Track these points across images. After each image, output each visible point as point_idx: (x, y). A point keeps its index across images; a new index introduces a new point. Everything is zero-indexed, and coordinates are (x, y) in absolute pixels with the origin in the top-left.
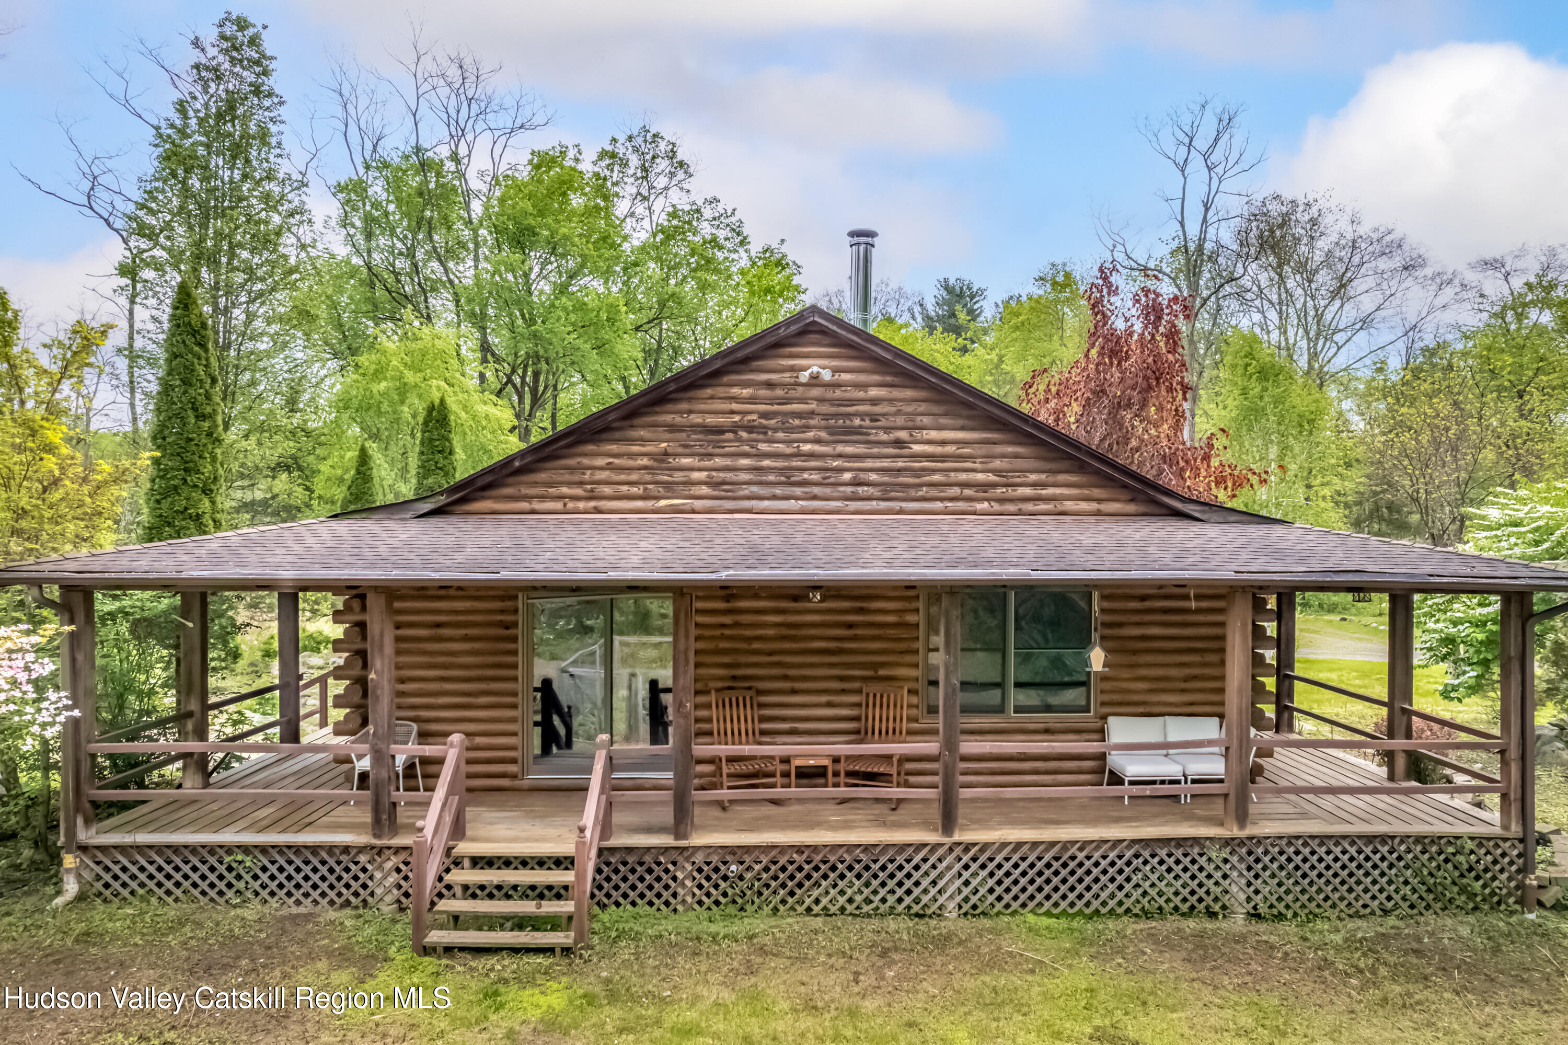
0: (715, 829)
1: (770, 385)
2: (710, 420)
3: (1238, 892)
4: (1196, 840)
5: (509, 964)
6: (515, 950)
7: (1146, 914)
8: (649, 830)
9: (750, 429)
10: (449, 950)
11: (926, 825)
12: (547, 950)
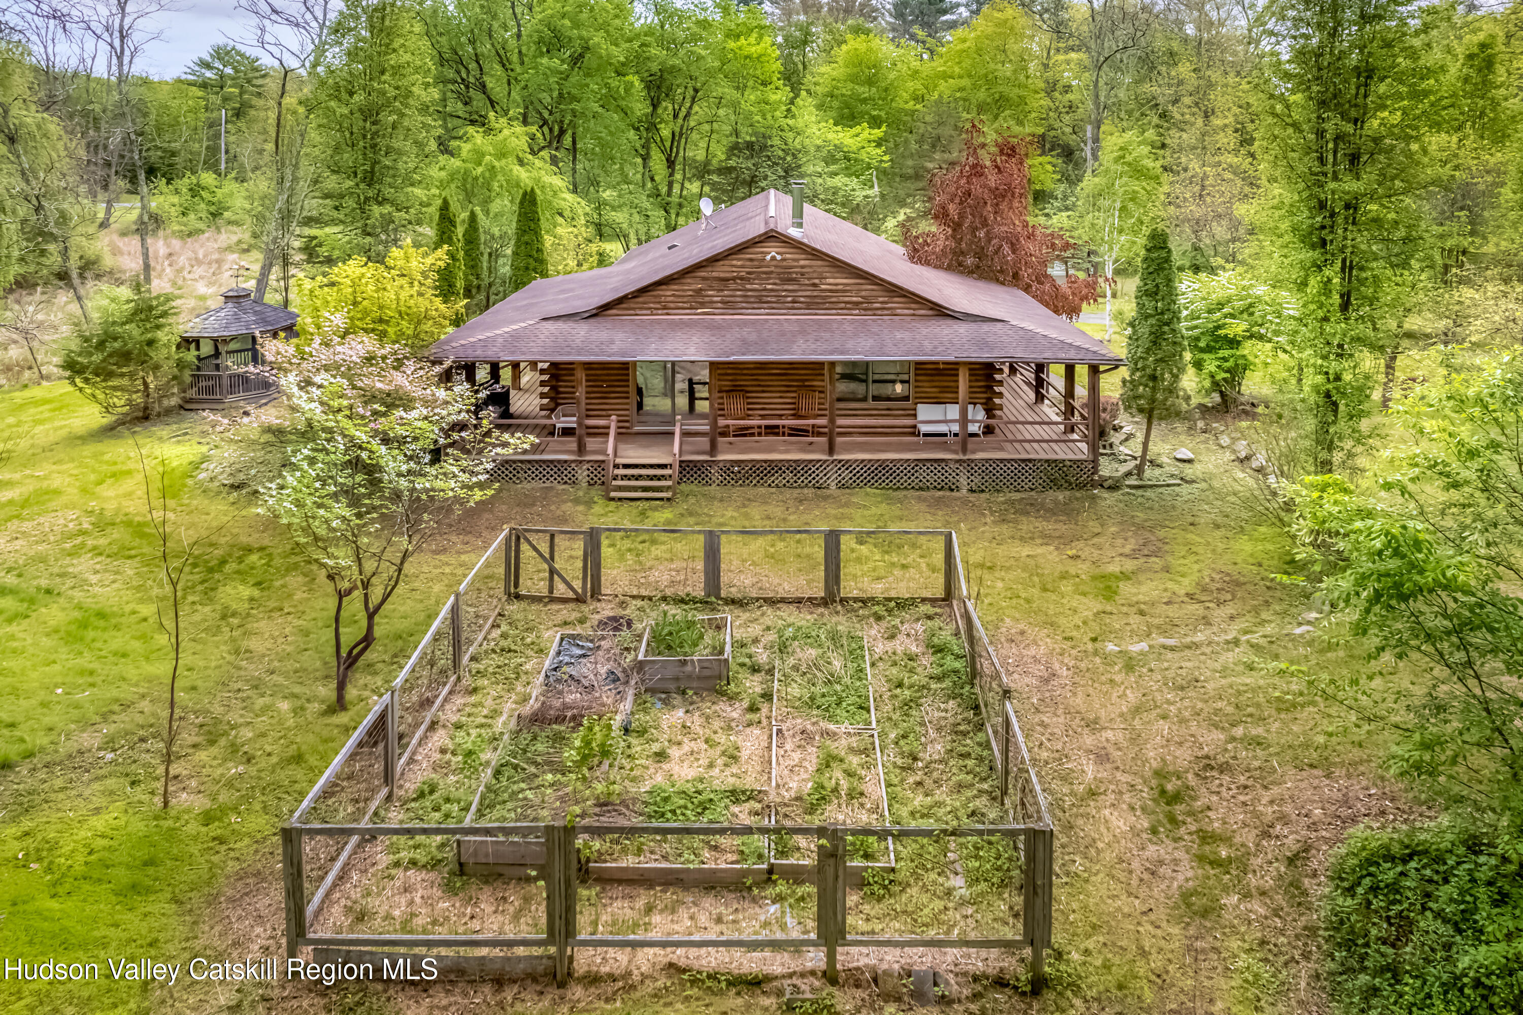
0: (728, 452)
1: (751, 260)
2: (722, 275)
3: (963, 481)
4: (943, 460)
5: (646, 504)
6: (647, 499)
7: (921, 489)
8: (698, 453)
9: (742, 279)
10: (620, 499)
11: (822, 452)
12: (661, 499)
